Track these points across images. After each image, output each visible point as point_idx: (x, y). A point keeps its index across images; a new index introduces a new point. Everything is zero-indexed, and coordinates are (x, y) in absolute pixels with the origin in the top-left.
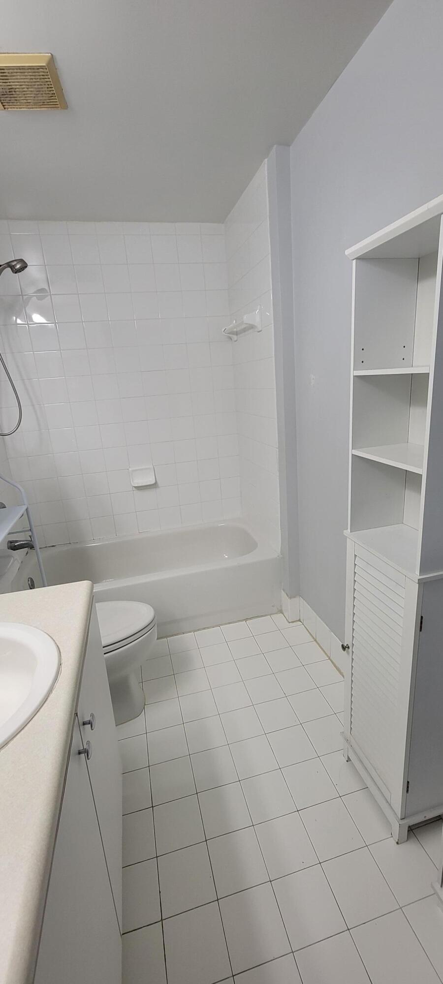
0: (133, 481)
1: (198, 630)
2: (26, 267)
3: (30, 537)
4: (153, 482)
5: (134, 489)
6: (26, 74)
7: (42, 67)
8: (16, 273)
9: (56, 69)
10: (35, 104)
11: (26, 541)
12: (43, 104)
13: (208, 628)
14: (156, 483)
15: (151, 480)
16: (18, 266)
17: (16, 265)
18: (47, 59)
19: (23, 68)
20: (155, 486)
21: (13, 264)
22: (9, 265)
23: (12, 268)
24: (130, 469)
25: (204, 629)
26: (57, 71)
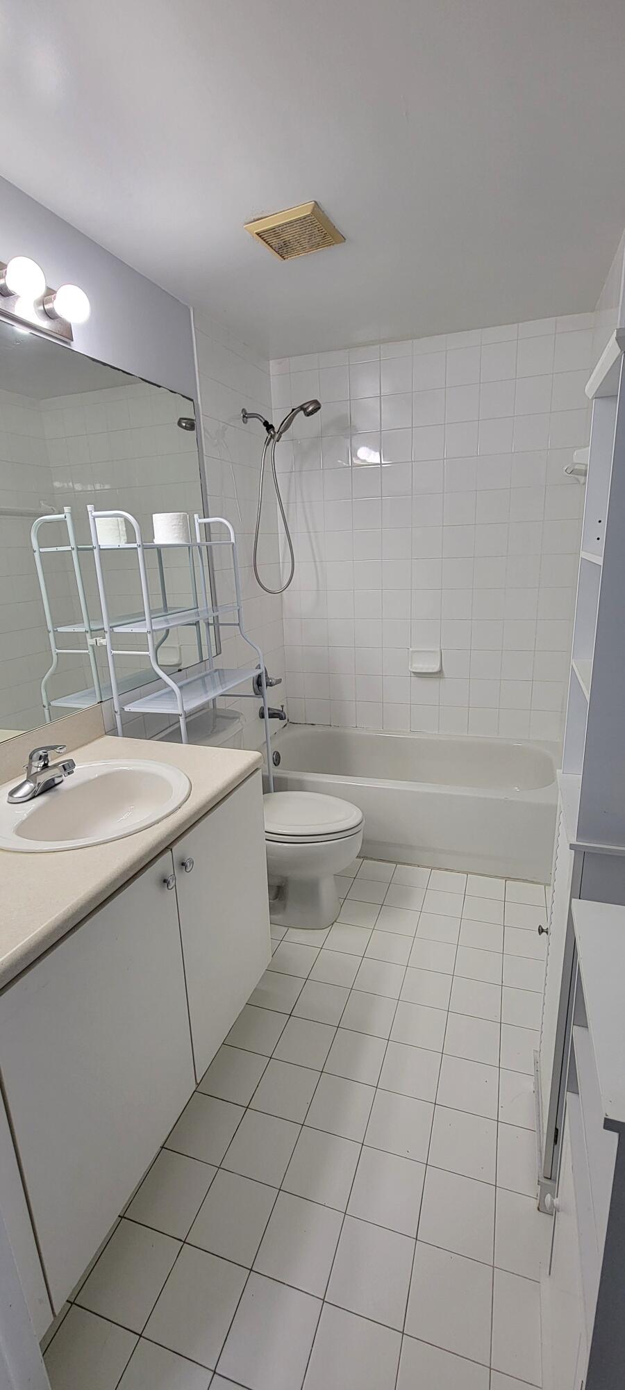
0: (411, 665)
1: (439, 869)
2: (319, 408)
3: (282, 706)
4: (436, 668)
5: (412, 675)
6: (295, 226)
7: (308, 216)
8: (308, 416)
9: (323, 212)
10: (311, 247)
11: (278, 710)
12: (318, 246)
13: (452, 871)
14: (440, 672)
15: (435, 667)
16: (310, 409)
17: (308, 407)
18: (311, 208)
19: (291, 222)
20: (439, 674)
21: (305, 406)
22: (302, 408)
23: (305, 410)
24: (411, 649)
25: (447, 870)
26: (325, 214)
